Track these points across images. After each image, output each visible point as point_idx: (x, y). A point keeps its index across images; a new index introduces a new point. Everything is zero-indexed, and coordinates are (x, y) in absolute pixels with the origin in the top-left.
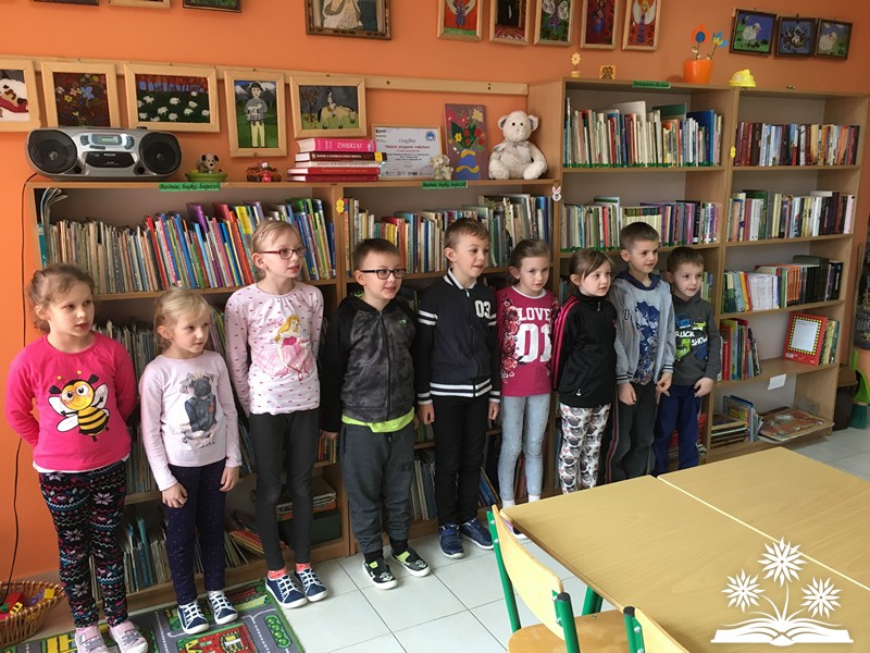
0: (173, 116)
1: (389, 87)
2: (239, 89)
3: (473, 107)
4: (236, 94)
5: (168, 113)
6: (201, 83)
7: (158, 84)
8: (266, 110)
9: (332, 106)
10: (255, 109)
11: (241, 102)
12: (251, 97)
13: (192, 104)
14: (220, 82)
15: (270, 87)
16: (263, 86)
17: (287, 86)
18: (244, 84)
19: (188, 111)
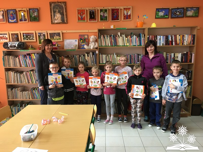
0: (29, 39)
1: (67, 32)
2: (39, 34)
3: (85, 35)
4: (38, 35)
5: (28, 39)
6: (33, 33)
7: (26, 34)
8: (44, 37)
9: (56, 36)
10: (42, 37)
11: (39, 36)
12: (41, 35)
13: (32, 37)
14: (36, 33)
15: (44, 33)
16: (43, 33)
17: (47, 33)
18: (40, 33)
19: (31, 38)
